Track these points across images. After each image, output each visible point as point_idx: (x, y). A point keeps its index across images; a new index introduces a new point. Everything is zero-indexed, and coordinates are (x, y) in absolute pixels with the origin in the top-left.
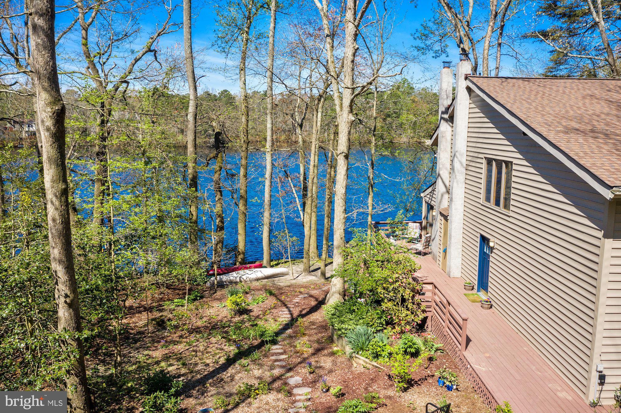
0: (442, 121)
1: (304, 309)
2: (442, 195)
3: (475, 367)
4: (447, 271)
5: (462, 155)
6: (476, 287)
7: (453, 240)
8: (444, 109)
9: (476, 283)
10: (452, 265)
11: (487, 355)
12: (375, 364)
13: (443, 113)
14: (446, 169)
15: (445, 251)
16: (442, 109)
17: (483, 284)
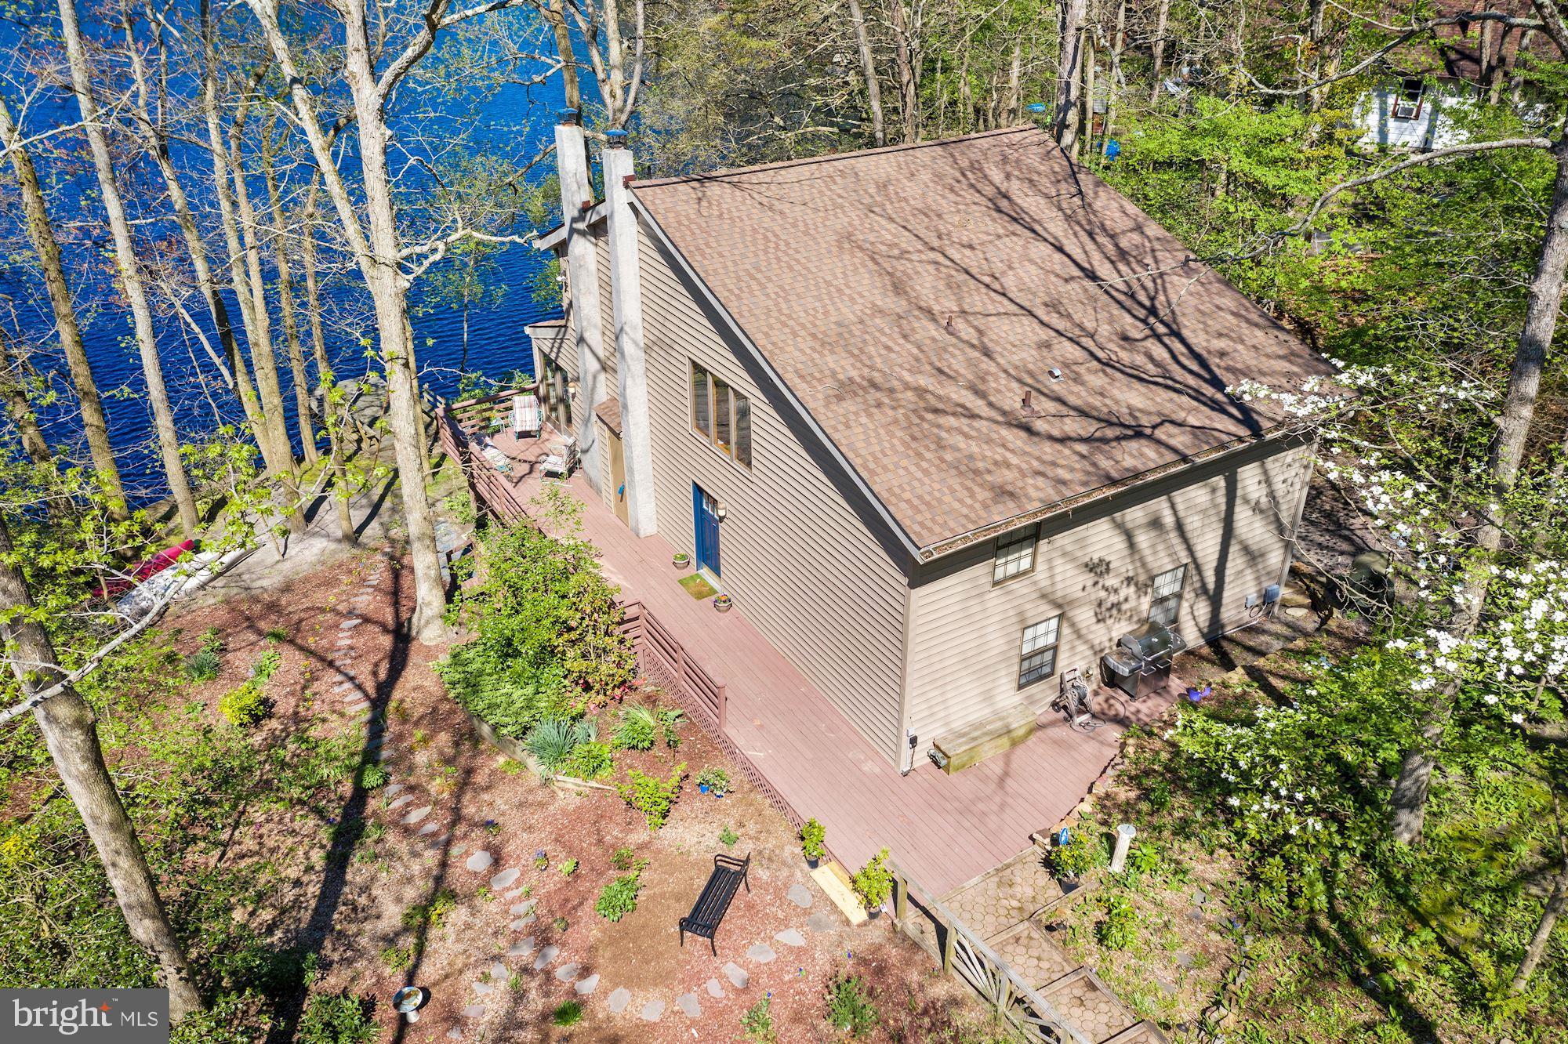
0: (575, 236)
1: (376, 665)
2: (595, 377)
3: (749, 753)
4: (631, 523)
5: (635, 328)
6: (694, 562)
7: (637, 477)
8: (576, 214)
9: (694, 556)
10: (642, 518)
11: (758, 723)
12: (595, 785)
13: (574, 220)
14: (595, 326)
15: (622, 492)
16: (569, 212)
17: (708, 551)
